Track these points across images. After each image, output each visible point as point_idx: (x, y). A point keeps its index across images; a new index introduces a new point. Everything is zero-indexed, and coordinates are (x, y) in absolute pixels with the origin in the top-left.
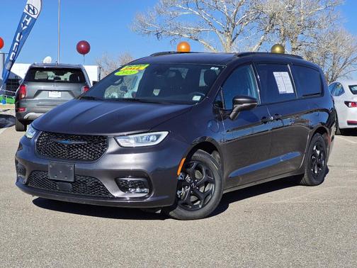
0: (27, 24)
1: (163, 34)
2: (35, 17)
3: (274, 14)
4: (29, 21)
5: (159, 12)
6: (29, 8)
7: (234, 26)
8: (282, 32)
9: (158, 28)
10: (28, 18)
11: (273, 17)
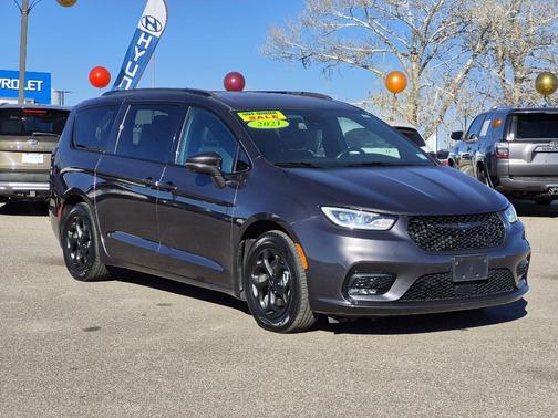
0: (146, 47)
1: (312, 59)
2: (158, 35)
3: (489, 26)
4: (148, 42)
5: (307, 24)
6: (147, 22)
7: (424, 44)
8: (500, 53)
9: (305, 49)
10: (146, 37)
11: (486, 29)
